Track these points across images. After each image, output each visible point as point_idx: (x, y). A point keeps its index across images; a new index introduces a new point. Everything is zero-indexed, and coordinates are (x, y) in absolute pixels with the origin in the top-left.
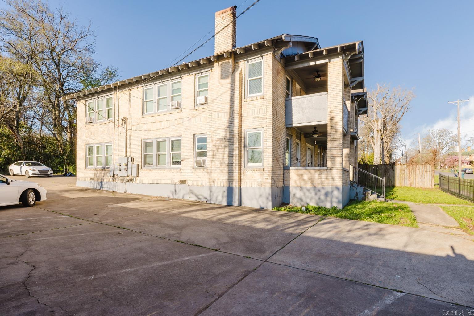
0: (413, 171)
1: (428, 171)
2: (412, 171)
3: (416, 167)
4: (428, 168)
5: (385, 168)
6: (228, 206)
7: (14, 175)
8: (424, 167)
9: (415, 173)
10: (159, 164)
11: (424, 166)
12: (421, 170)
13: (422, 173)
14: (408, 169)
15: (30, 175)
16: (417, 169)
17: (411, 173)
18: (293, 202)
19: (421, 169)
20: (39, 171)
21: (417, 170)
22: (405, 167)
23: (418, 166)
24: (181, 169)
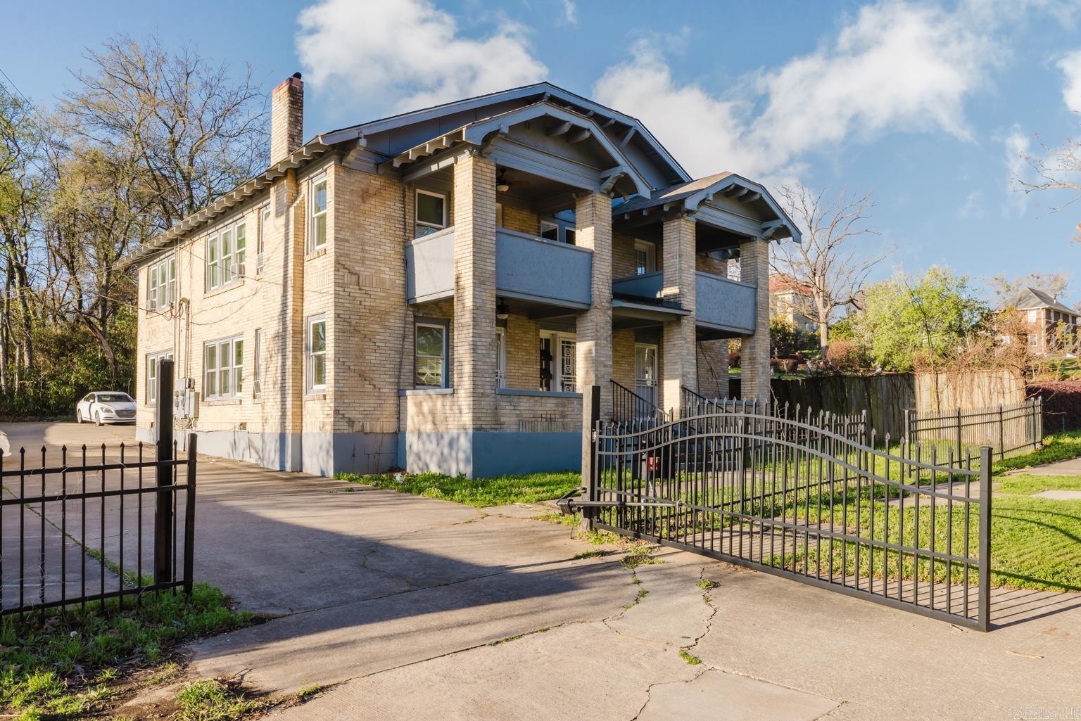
0: (964, 393)
1: (1007, 391)
2: (961, 392)
3: (972, 380)
4: (1005, 382)
5: (889, 386)
6: (281, 471)
7: (83, 422)
8: (993, 380)
9: (971, 398)
10: (225, 392)
11: (994, 375)
12: (986, 389)
13: (991, 399)
14: (950, 387)
15: (102, 422)
16: (975, 383)
17: (961, 397)
18: (413, 467)
19: (987, 385)
20: (117, 412)
21: (976, 390)
22: (944, 380)
23: (978, 378)
24: (241, 401)
